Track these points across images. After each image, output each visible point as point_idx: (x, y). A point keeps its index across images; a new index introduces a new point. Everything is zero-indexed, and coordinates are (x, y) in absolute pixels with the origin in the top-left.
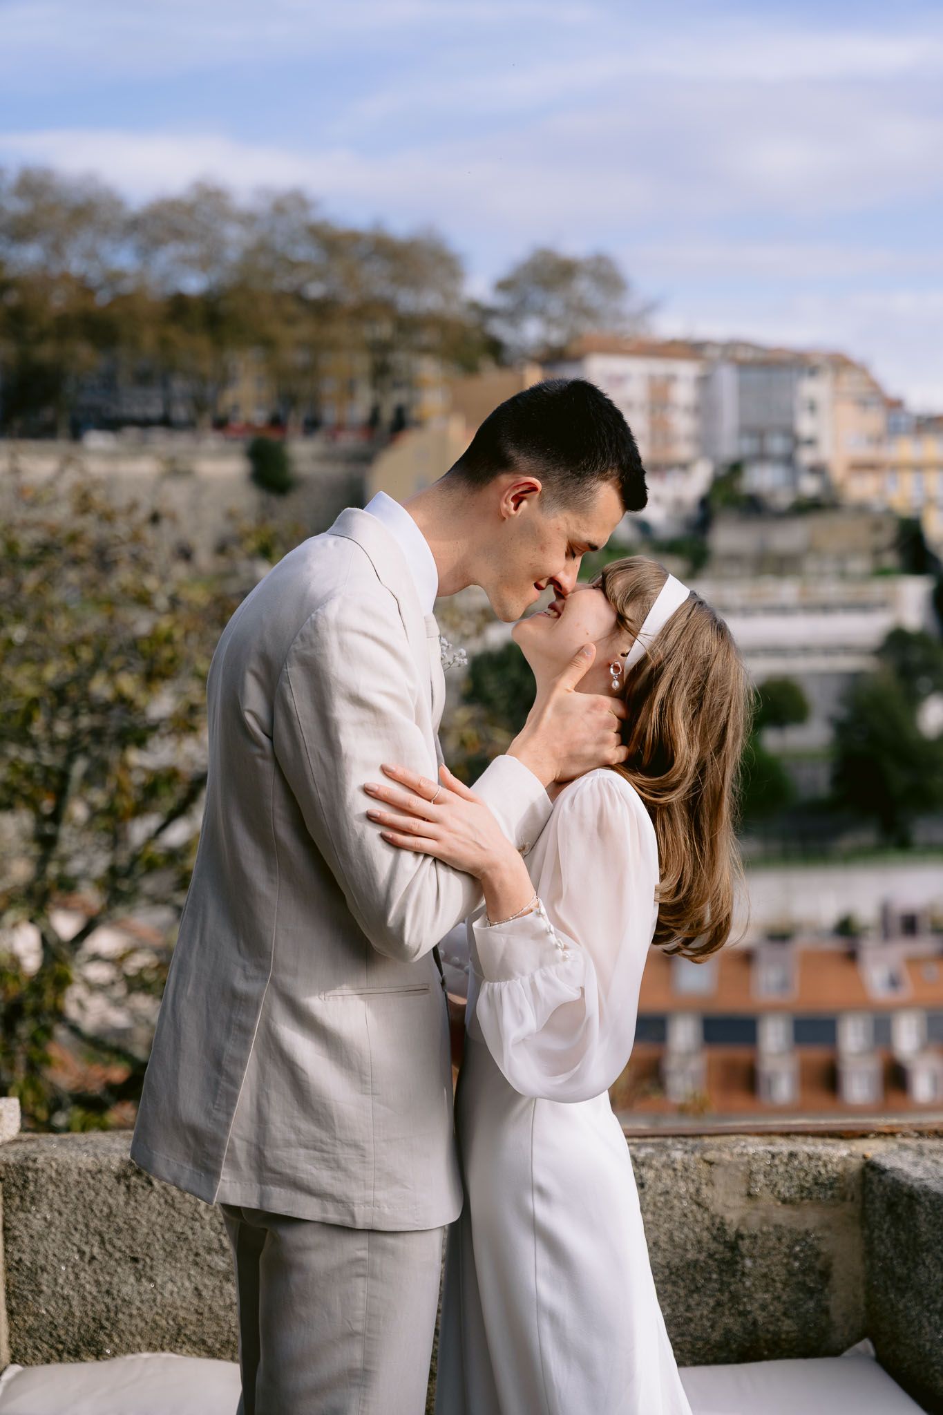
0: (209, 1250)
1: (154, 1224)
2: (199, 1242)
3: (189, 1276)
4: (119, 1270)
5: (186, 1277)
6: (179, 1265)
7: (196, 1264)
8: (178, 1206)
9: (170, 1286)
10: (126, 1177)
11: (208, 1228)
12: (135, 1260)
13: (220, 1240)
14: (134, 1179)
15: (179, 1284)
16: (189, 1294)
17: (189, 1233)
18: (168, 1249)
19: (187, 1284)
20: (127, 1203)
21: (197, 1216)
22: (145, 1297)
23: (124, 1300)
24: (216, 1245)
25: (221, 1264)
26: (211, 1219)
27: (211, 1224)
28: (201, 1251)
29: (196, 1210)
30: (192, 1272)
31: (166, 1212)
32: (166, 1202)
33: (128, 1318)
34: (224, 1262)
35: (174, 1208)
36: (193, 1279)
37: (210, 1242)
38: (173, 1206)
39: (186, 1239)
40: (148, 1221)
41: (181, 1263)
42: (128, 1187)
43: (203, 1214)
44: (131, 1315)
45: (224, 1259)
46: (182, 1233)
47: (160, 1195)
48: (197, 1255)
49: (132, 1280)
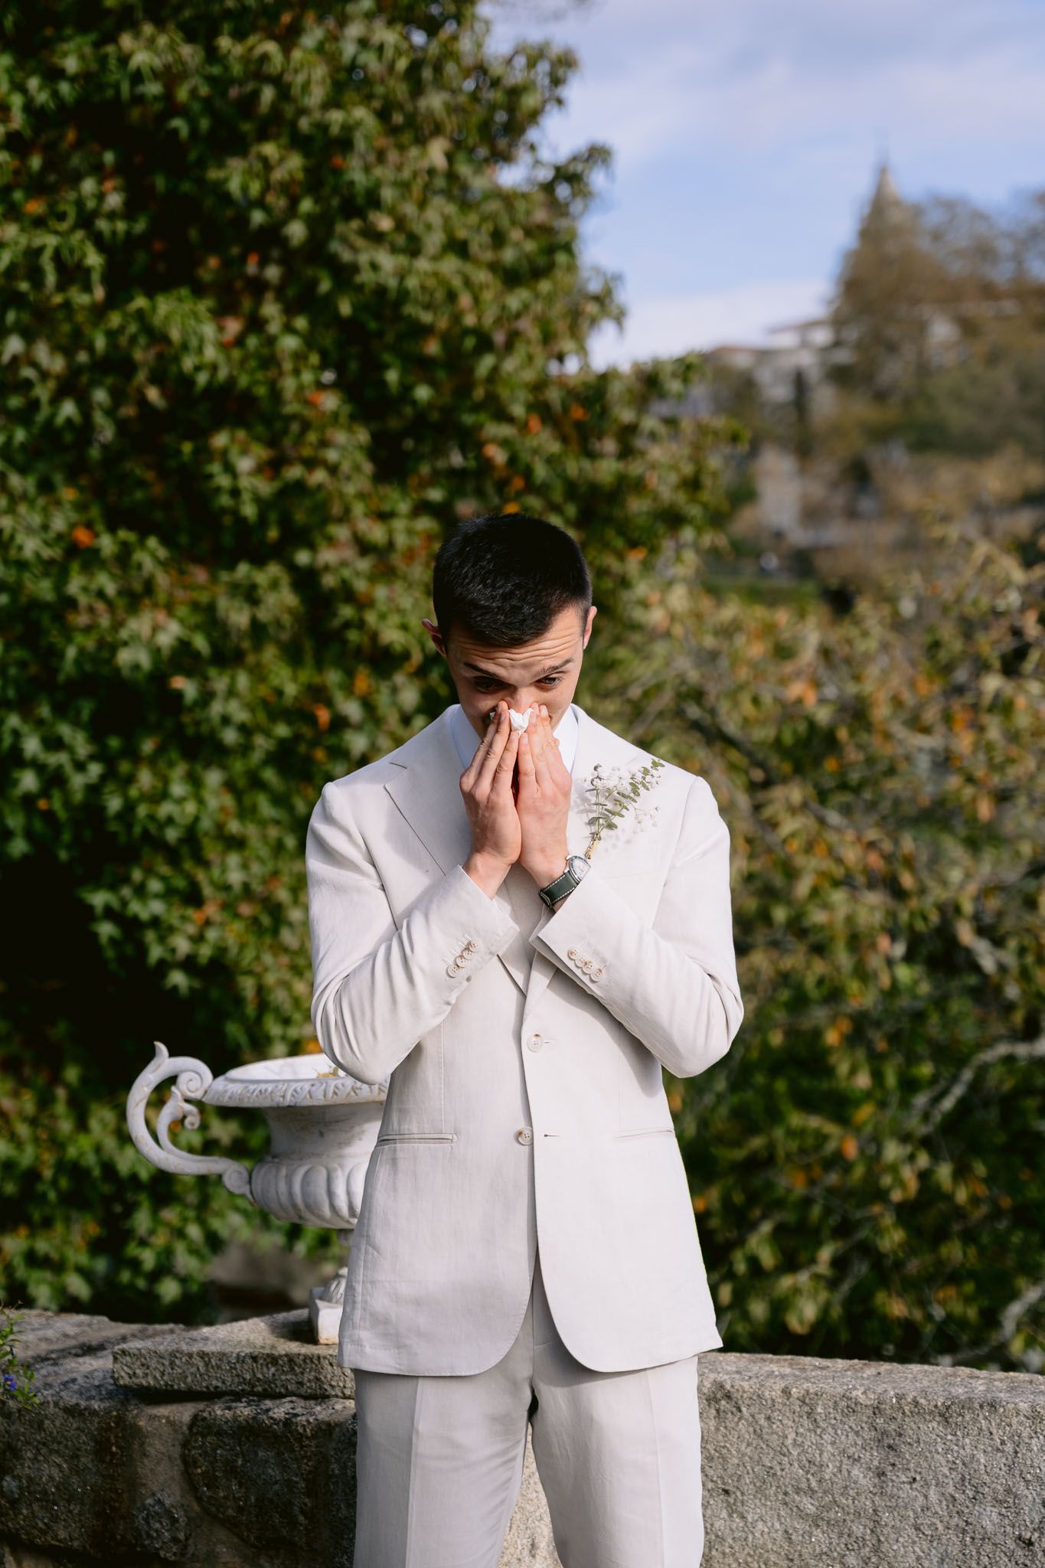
0: (798, 1490)
1: (744, 1455)
2: (788, 1480)
3: (779, 1515)
4: (712, 1502)
5: (776, 1517)
6: (769, 1503)
7: (786, 1504)
8: (766, 1437)
9: (760, 1525)
10: (717, 1401)
11: (796, 1465)
12: (726, 1492)
13: (808, 1480)
14: (723, 1402)
15: (769, 1524)
16: (779, 1536)
17: (778, 1468)
18: (758, 1484)
19: (777, 1525)
20: (717, 1429)
21: (785, 1450)
22: (737, 1535)
23: (717, 1536)
24: (804, 1486)
25: (810, 1506)
26: (799, 1454)
27: (799, 1460)
28: (790, 1490)
29: (783, 1443)
30: (782, 1513)
31: (755, 1443)
32: (755, 1431)
33: (721, 1556)
34: (812, 1504)
35: (762, 1439)
36: (783, 1519)
37: (798, 1480)
38: (760, 1436)
39: (775, 1474)
40: (738, 1451)
41: (771, 1501)
42: (718, 1411)
43: (790, 1447)
44: (724, 1553)
45: (812, 1501)
46: (771, 1468)
47: (750, 1425)
48: (786, 1494)
49: (724, 1514)
